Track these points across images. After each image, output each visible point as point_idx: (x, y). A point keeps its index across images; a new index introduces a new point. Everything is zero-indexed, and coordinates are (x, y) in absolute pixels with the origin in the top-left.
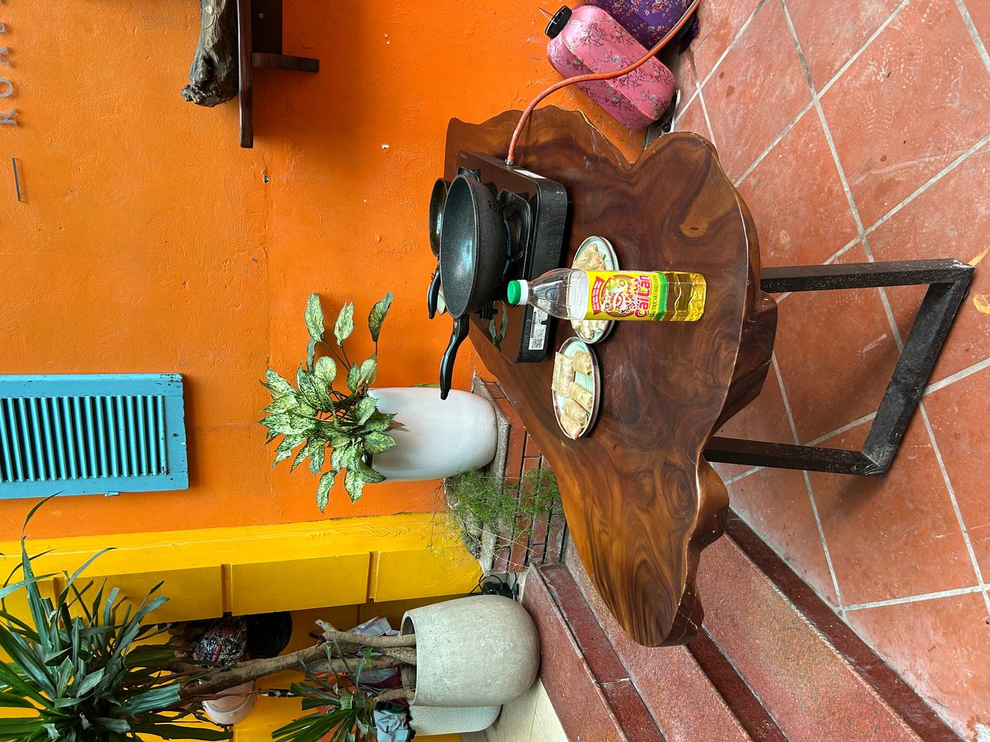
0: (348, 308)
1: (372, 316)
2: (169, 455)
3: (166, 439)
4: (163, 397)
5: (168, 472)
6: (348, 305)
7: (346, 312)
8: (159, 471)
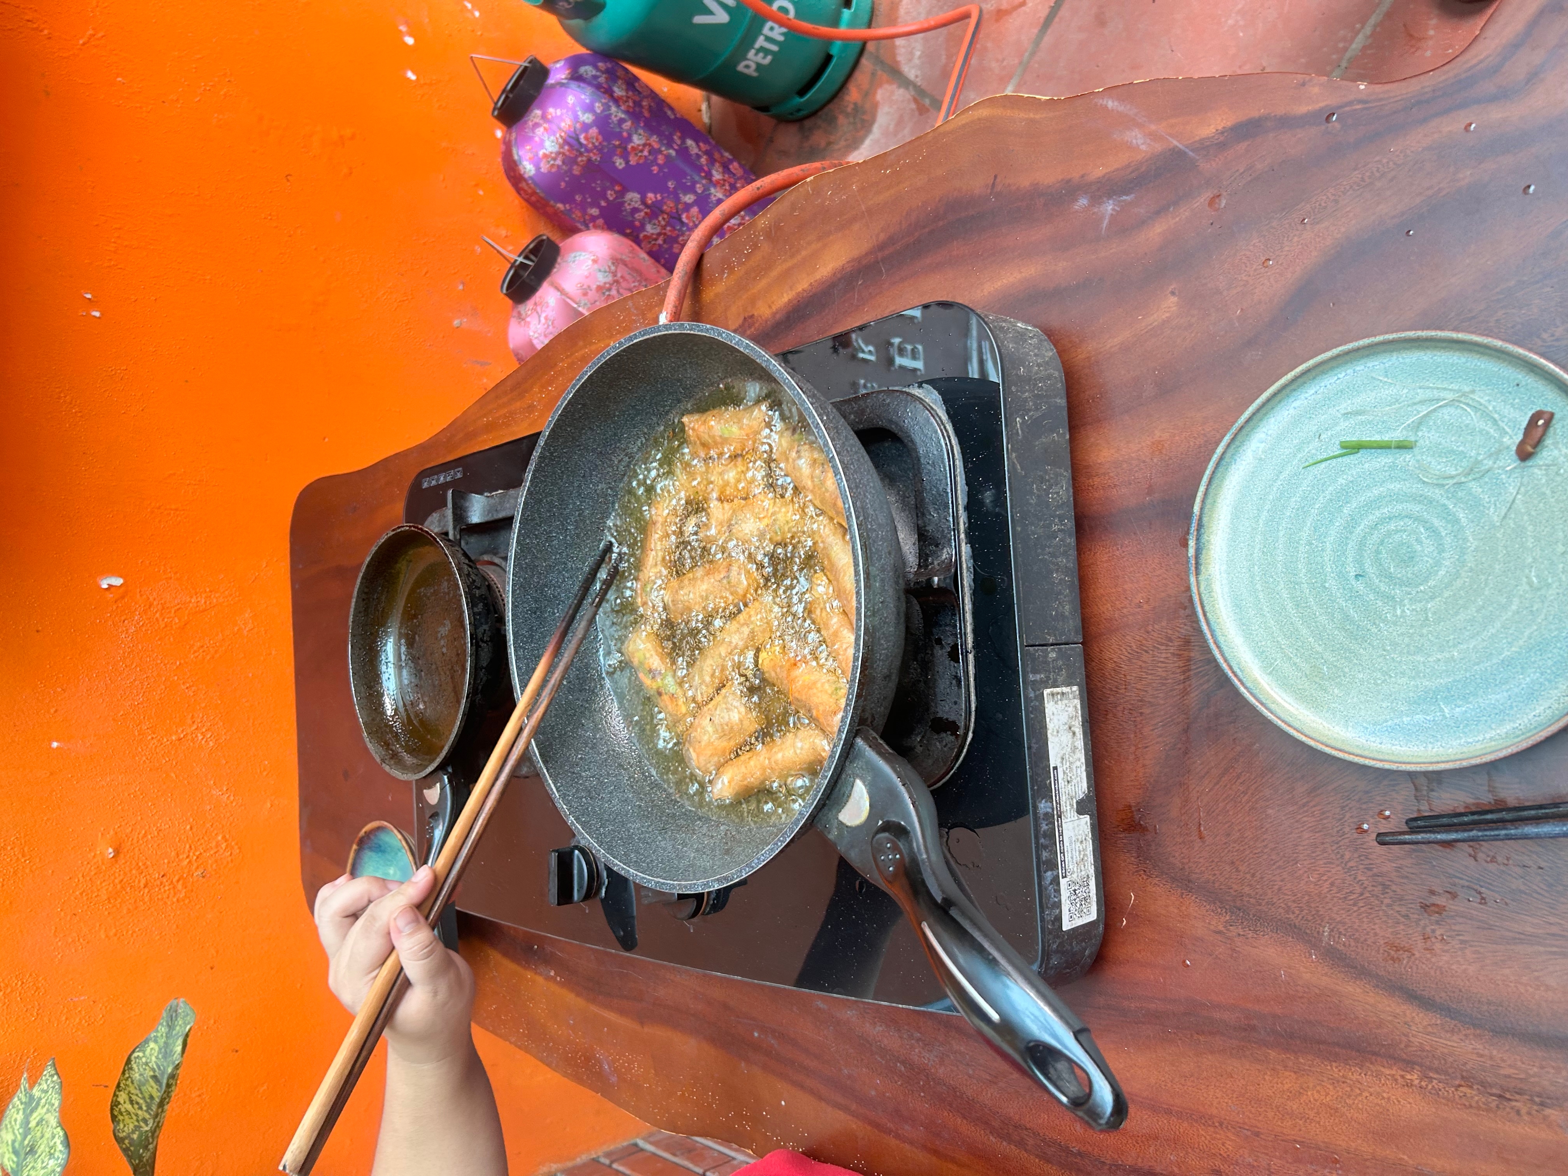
0: (36, 1092)
1: (122, 1097)
6: (33, 1081)
7: (31, 1105)
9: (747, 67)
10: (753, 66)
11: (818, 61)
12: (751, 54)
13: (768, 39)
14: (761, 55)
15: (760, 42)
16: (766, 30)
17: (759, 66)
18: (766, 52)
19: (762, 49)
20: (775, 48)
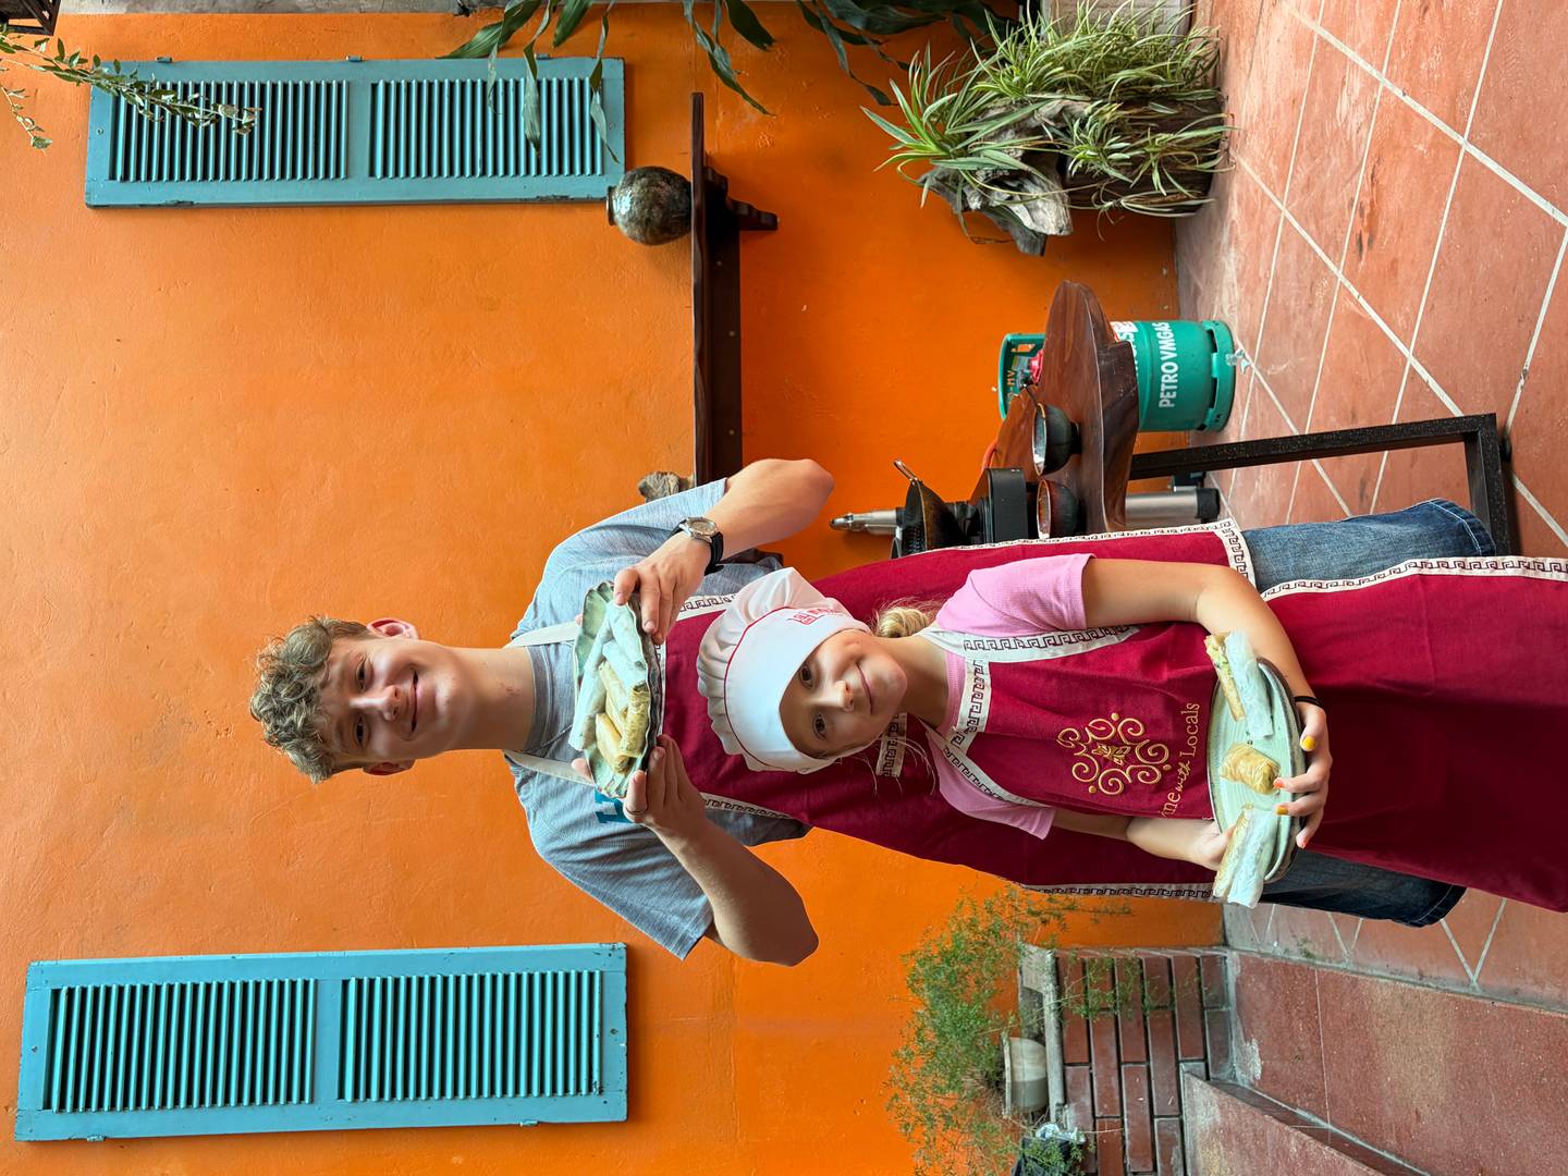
2: (604, 1061)
3: (601, 1036)
4: (602, 974)
5: (601, 1091)
8: (590, 1089)
9: (1164, 403)
10: (1168, 402)
11: (1210, 385)
12: (1162, 395)
13: (1167, 384)
14: (1168, 393)
15: (1163, 387)
16: (1163, 380)
17: (1172, 401)
18: (1171, 391)
19: (1166, 391)
20: (1175, 387)
